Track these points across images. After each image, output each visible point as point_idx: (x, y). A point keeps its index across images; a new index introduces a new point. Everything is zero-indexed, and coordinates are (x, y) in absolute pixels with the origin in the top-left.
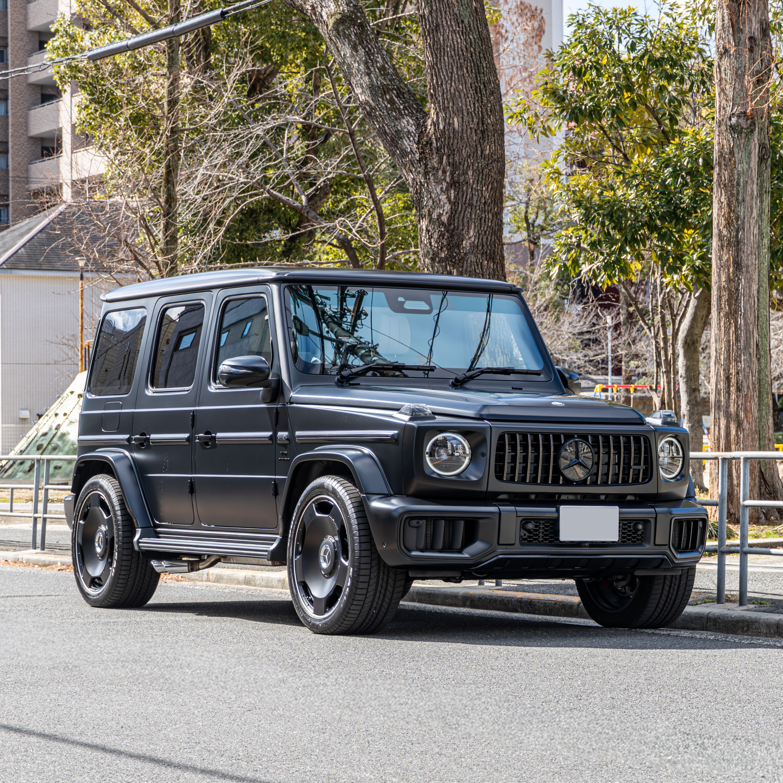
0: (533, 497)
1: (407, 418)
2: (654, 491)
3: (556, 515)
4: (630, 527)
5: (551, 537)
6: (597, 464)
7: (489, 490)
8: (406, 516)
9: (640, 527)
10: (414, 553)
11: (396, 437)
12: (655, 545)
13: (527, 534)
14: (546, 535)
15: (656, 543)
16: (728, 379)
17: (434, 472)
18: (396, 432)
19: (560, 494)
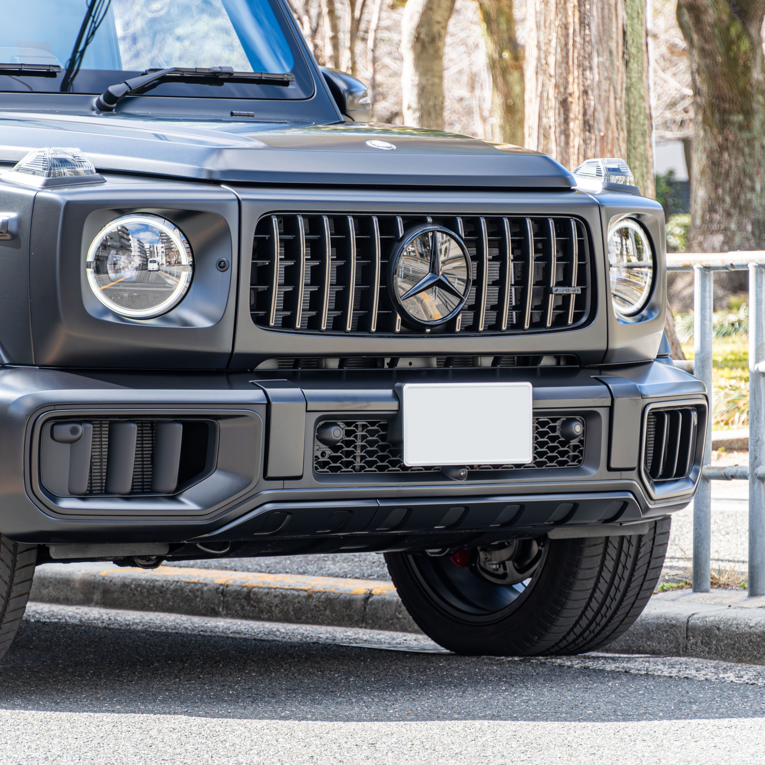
0: (333, 364)
1: (39, 181)
2: (599, 345)
3: (394, 406)
4: (553, 429)
5: (382, 458)
6: (478, 283)
7: (238, 349)
8: (43, 417)
9: (577, 428)
10: (67, 504)
11: (13, 228)
12: (610, 469)
13: (329, 452)
14: (371, 454)
15: (613, 465)
16: (564, 104)
17: (107, 311)
18: (13, 215)
19: (395, 357)
